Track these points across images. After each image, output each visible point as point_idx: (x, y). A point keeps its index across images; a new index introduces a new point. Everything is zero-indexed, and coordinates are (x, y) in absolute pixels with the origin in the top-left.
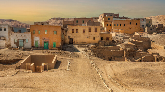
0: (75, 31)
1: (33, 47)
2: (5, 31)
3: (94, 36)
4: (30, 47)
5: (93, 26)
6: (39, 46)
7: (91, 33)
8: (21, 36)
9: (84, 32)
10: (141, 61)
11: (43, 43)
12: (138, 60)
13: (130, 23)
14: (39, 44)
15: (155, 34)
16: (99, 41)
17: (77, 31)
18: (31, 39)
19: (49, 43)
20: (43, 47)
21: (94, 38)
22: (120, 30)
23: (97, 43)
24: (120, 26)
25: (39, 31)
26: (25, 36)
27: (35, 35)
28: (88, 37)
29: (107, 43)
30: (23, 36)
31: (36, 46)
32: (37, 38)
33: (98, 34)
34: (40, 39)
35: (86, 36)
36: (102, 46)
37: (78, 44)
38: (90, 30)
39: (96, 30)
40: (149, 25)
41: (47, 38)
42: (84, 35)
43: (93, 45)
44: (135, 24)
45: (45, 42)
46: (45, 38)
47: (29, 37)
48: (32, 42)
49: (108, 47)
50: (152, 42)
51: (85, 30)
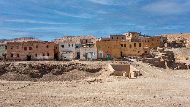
0: (123, 46)
1: (98, 58)
2: (73, 47)
3: (139, 50)
4: (96, 58)
5: (138, 42)
6: (103, 57)
7: (136, 47)
8: (89, 50)
9: (131, 46)
10: (177, 69)
11: (106, 55)
12: (175, 68)
13: (153, 40)
14: (103, 55)
15: (174, 48)
16: (143, 54)
17: (125, 46)
18: (97, 52)
19: (111, 56)
20: (106, 58)
21: (139, 52)
22: (147, 45)
23: (141, 55)
24: (145, 42)
25: (103, 46)
26: (92, 50)
27: (100, 49)
28: (133, 51)
29: (148, 55)
30: (91, 50)
31: (100, 58)
32: (101, 51)
33: (141, 48)
34: (103, 52)
35: (132, 50)
36: (146, 58)
37: (126, 56)
38: (135, 45)
39: (140, 45)
40: (165, 42)
41: (109, 51)
42: (131, 49)
43: (139, 57)
44: (157, 40)
45: (107, 54)
46: (107, 51)
47: (95, 51)
48: (98, 55)
49: (152, 58)
50: (175, 55)
51: (131, 45)
